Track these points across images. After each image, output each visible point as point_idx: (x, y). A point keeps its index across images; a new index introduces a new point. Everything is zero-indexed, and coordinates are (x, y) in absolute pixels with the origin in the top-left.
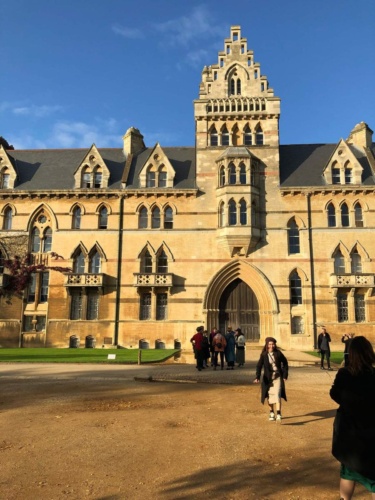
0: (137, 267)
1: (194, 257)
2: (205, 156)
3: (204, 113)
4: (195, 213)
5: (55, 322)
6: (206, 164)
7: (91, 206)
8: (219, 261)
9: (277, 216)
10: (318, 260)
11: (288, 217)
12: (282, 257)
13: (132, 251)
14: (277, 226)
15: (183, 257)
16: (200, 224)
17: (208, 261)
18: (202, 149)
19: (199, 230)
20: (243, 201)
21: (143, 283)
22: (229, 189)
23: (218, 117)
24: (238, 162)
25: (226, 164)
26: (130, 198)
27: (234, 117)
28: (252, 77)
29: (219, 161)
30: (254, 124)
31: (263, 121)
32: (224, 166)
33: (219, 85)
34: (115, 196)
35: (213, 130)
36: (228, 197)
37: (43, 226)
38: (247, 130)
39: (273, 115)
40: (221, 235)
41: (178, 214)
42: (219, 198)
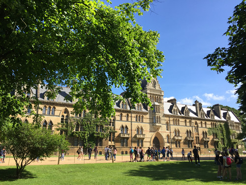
0: (136, 132)
1: (148, 130)
3: (149, 92)
7: (124, 114)
8: (153, 131)
9: (164, 121)
10: (171, 133)
11: (166, 121)
12: (165, 131)
13: (134, 128)
14: (164, 124)
15: (146, 130)
20: (159, 117)
21: (139, 137)
22: (156, 113)
23: (152, 94)
24: (158, 107)
25: (156, 107)
26: (134, 113)
27: (155, 94)
28: (157, 84)
29: (153, 105)
30: (159, 97)
31: (161, 96)
32: (154, 107)
33: (150, 85)
34: (130, 112)
35: (150, 97)
36: (156, 116)
37: (112, 118)
38: (157, 98)
39: (163, 95)
40: (155, 125)
41: (144, 118)
42: (153, 115)
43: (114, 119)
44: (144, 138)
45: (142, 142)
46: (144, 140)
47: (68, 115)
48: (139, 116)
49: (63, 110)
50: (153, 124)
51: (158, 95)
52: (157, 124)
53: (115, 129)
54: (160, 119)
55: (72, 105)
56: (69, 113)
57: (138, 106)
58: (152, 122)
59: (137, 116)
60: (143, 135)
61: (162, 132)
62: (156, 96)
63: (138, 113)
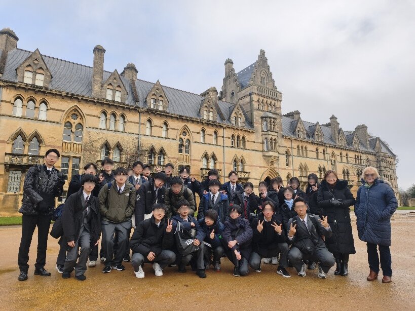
0: (232, 167)
1: (255, 164)
2: (257, 114)
4: (254, 142)
6: (257, 118)
7: (209, 131)
8: (264, 167)
9: (282, 148)
10: (295, 170)
15: (251, 164)
16: (256, 148)
17: (260, 167)
18: (255, 110)
19: (256, 151)
20: (275, 140)
22: (270, 133)
23: (261, 95)
24: (273, 120)
25: (269, 120)
26: (228, 129)
27: (267, 97)
28: (270, 79)
29: (264, 118)
30: (273, 102)
31: (276, 102)
32: (266, 121)
33: (258, 78)
34: (221, 127)
35: (258, 101)
36: (270, 137)
37: (185, 138)
38: (270, 104)
39: (280, 100)
40: (266, 154)
41: (248, 141)
42: (264, 136)
43: (188, 139)
47: (83, 123)
48: (238, 137)
49: (69, 111)
50: (264, 153)
51: (271, 100)
52: (271, 153)
53: (191, 160)
54: (276, 143)
55: (92, 100)
56: (84, 119)
57: (236, 116)
58: (261, 150)
59: (233, 136)
60: (247, 173)
61: (279, 168)
62: (269, 101)
63: (237, 131)
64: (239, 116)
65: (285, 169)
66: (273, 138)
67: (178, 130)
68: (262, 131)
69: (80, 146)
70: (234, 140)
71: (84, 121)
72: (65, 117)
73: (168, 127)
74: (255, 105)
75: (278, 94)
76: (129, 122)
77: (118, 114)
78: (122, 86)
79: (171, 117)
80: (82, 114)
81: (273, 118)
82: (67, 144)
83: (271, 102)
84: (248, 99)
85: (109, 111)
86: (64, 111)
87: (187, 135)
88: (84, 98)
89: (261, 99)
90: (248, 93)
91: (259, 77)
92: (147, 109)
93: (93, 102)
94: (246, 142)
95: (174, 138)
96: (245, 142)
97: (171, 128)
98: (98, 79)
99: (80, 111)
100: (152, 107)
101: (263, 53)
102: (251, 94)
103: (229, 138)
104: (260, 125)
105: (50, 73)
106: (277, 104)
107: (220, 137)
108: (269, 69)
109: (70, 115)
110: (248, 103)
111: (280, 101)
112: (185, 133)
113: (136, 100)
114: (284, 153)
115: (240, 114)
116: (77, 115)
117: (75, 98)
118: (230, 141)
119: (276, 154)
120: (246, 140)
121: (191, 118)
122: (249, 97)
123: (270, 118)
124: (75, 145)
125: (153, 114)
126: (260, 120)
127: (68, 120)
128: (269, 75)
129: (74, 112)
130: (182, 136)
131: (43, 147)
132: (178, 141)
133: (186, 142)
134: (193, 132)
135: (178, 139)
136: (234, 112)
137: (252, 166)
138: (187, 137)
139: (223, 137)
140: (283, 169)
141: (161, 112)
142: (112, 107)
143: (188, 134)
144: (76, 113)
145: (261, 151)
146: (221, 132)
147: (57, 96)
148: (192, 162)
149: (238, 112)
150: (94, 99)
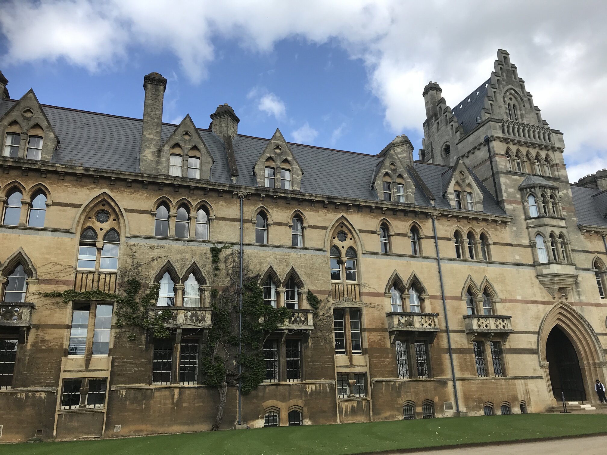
0: (464, 308)
1: (519, 298)
2: (508, 182)
3: (500, 134)
4: (511, 245)
5: (381, 382)
6: (511, 190)
7: (398, 225)
8: (543, 303)
9: (583, 256)
11: (592, 256)
12: (597, 302)
13: (455, 286)
14: (586, 267)
15: (509, 297)
16: (518, 258)
17: (534, 302)
18: (504, 173)
19: (518, 265)
20: (561, 236)
21: (483, 328)
22: (547, 221)
23: (512, 141)
24: (549, 192)
25: (539, 193)
26: (444, 220)
27: (526, 143)
28: (527, 105)
29: (526, 188)
30: (543, 154)
31: (550, 153)
32: (533, 195)
33: (500, 107)
34: (427, 215)
35: (508, 154)
36: (549, 230)
37: (344, 245)
38: (537, 158)
39: (559, 148)
40: (545, 271)
41: (495, 243)
42: (533, 231)
43: (351, 248)
44: (504, 335)
45: (498, 353)
46: (507, 345)
47: (120, 227)
48: (470, 235)
49: (92, 205)
50: (538, 267)
51: (537, 150)
52: (555, 268)
53: (360, 294)
54: (564, 244)
55: (139, 179)
56: (121, 220)
57: (458, 189)
58: (531, 262)
59: (457, 234)
60: (503, 318)
61: (581, 304)
62: (533, 152)
63: (465, 221)
64: (468, 189)
65: (598, 305)
66: (557, 232)
67: (325, 228)
68: (526, 219)
69: (113, 277)
70: (462, 243)
71: (122, 225)
72: (83, 217)
73: (305, 225)
74: (502, 163)
75: (554, 136)
76: (217, 218)
77: (194, 204)
78: (201, 146)
79: (310, 201)
80: (117, 210)
81: (550, 188)
82: (85, 276)
83: (538, 154)
84: (482, 154)
85: (174, 201)
86: (79, 206)
87: (348, 239)
88: (121, 177)
89: (514, 149)
90: (482, 140)
91: (502, 104)
92: (256, 190)
93: (141, 182)
94: (492, 247)
95: (320, 247)
96: (488, 245)
97: (311, 227)
98: (151, 136)
99: (113, 204)
100: (267, 185)
101: (503, 56)
102: (487, 141)
103: (449, 239)
104: (520, 207)
105: (54, 134)
106: (555, 157)
107: (427, 237)
108: (522, 87)
109: (93, 213)
110: (484, 162)
111: (561, 150)
112: (342, 236)
113: (232, 172)
114: (589, 266)
115: (469, 185)
116: (107, 213)
117: (102, 177)
118: (452, 245)
119: (570, 270)
120: (490, 241)
121: (355, 201)
122: (484, 150)
123: (542, 187)
124: (103, 276)
125: (270, 200)
126: (518, 196)
127: (89, 224)
128: (525, 99)
129: (101, 207)
130: (337, 242)
131: (34, 284)
132: (328, 254)
133: (347, 254)
134: (361, 231)
135: (328, 248)
136: (453, 182)
137: (511, 301)
138: (348, 243)
139: (434, 238)
140: (592, 305)
141: (286, 192)
142: (181, 190)
143: (349, 236)
144: (106, 208)
145: (530, 265)
146: (426, 228)
147: (68, 178)
148: (366, 299)
149: (464, 180)
150: (142, 176)
